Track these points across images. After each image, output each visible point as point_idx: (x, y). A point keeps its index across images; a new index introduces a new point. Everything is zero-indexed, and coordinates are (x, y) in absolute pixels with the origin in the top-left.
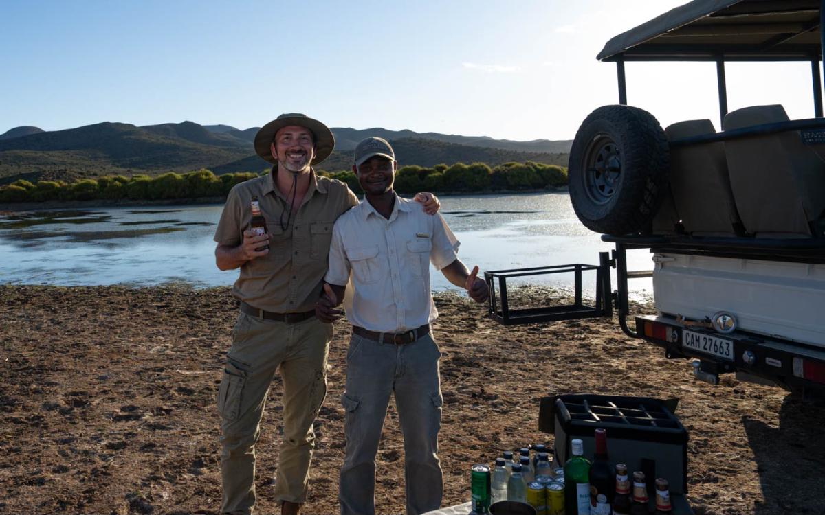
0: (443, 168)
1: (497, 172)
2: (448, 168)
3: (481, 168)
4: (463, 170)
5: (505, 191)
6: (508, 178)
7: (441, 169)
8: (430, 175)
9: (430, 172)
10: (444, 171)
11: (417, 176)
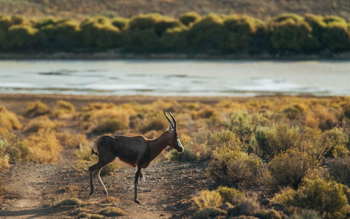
0: (192, 19)
1: (260, 30)
2: (199, 18)
3: (240, 23)
4: (215, 25)
5: (267, 55)
6: (273, 39)
7: (186, 20)
8: (169, 30)
9: (171, 25)
10: (191, 24)
11: (152, 30)
